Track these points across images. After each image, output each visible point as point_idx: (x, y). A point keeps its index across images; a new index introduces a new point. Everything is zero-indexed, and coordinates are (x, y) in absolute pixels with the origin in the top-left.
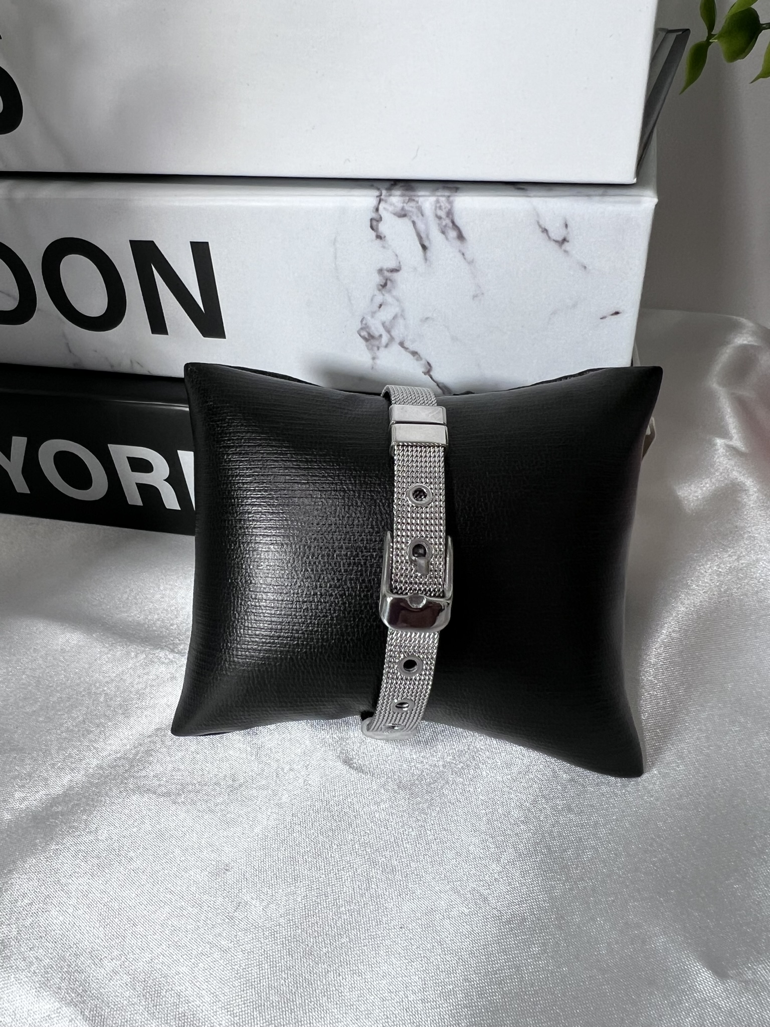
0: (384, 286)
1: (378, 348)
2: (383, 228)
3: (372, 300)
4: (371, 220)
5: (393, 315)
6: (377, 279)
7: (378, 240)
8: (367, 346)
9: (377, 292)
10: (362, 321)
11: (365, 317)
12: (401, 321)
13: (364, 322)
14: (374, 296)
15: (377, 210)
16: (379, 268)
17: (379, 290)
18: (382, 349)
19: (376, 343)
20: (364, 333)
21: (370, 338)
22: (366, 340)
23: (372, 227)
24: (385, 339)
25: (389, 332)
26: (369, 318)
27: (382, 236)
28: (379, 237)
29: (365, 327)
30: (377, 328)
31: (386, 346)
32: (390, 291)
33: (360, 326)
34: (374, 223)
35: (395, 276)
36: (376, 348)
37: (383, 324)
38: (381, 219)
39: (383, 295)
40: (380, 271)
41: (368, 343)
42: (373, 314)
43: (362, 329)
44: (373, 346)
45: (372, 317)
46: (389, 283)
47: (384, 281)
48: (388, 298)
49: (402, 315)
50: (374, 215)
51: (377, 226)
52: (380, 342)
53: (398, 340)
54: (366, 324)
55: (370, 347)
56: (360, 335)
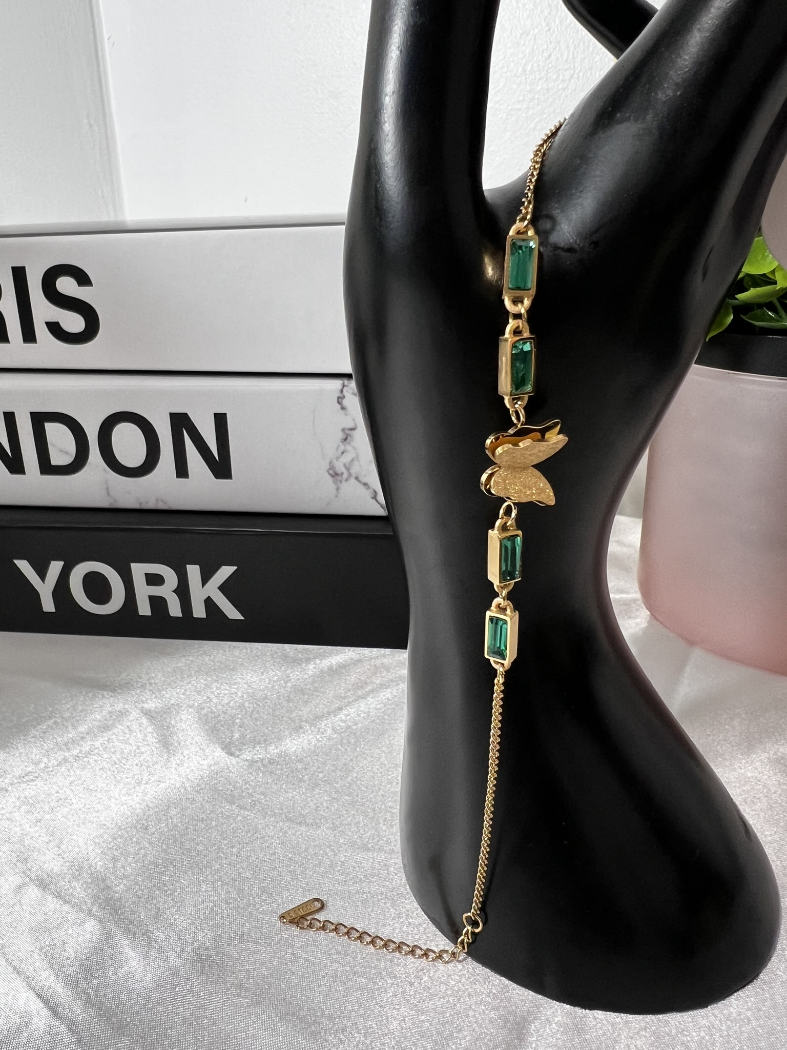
0: (346, 439)
1: (341, 482)
2: (345, 402)
3: (337, 449)
4: (338, 398)
5: (351, 459)
6: (341, 435)
7: (342, 412)
8: (334, 482)
9: (341, 444)
10: (331, 463)
11: (333, 460)
12: (356, 463)
13: (332, 464)
14: (338, 446)
15: (342, 391)
16: (343, 427)
17: (342, 442)
18: (343, 482)
19: (340, 478)
20: (331, 472)
21: (335, 475)
22: (332, 476)
23: (338, 402)
24: (345, 476)
25: (348, 469)
26: (335, 461)
27: (345, 407)
28: (343, 408)
29: (332, 467)
30: (340, 467)
31: (347, 480)
32: (349, 444)
33: (329, 467)
34: (340, 400)
35: (354, 433)
36: (339, 482)
37: (345, 465)
38: (344, 397)
39: (345, 446)
40: (343, 430)
41: (334, 479)
42: (337, 458)
43: (330, 469)
44: (337, 480)
45: (337, 460)
46: (349, 438)
47: (346, 437)
48: (349, 448)
49: (357, 459)
50: (340, 395)
51: (342, 402)
52: (342, 478)
53: (354, 476)
54: (333, 466)
55: (335, 481)
56: (329, 474)
